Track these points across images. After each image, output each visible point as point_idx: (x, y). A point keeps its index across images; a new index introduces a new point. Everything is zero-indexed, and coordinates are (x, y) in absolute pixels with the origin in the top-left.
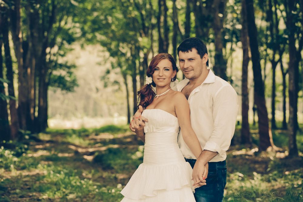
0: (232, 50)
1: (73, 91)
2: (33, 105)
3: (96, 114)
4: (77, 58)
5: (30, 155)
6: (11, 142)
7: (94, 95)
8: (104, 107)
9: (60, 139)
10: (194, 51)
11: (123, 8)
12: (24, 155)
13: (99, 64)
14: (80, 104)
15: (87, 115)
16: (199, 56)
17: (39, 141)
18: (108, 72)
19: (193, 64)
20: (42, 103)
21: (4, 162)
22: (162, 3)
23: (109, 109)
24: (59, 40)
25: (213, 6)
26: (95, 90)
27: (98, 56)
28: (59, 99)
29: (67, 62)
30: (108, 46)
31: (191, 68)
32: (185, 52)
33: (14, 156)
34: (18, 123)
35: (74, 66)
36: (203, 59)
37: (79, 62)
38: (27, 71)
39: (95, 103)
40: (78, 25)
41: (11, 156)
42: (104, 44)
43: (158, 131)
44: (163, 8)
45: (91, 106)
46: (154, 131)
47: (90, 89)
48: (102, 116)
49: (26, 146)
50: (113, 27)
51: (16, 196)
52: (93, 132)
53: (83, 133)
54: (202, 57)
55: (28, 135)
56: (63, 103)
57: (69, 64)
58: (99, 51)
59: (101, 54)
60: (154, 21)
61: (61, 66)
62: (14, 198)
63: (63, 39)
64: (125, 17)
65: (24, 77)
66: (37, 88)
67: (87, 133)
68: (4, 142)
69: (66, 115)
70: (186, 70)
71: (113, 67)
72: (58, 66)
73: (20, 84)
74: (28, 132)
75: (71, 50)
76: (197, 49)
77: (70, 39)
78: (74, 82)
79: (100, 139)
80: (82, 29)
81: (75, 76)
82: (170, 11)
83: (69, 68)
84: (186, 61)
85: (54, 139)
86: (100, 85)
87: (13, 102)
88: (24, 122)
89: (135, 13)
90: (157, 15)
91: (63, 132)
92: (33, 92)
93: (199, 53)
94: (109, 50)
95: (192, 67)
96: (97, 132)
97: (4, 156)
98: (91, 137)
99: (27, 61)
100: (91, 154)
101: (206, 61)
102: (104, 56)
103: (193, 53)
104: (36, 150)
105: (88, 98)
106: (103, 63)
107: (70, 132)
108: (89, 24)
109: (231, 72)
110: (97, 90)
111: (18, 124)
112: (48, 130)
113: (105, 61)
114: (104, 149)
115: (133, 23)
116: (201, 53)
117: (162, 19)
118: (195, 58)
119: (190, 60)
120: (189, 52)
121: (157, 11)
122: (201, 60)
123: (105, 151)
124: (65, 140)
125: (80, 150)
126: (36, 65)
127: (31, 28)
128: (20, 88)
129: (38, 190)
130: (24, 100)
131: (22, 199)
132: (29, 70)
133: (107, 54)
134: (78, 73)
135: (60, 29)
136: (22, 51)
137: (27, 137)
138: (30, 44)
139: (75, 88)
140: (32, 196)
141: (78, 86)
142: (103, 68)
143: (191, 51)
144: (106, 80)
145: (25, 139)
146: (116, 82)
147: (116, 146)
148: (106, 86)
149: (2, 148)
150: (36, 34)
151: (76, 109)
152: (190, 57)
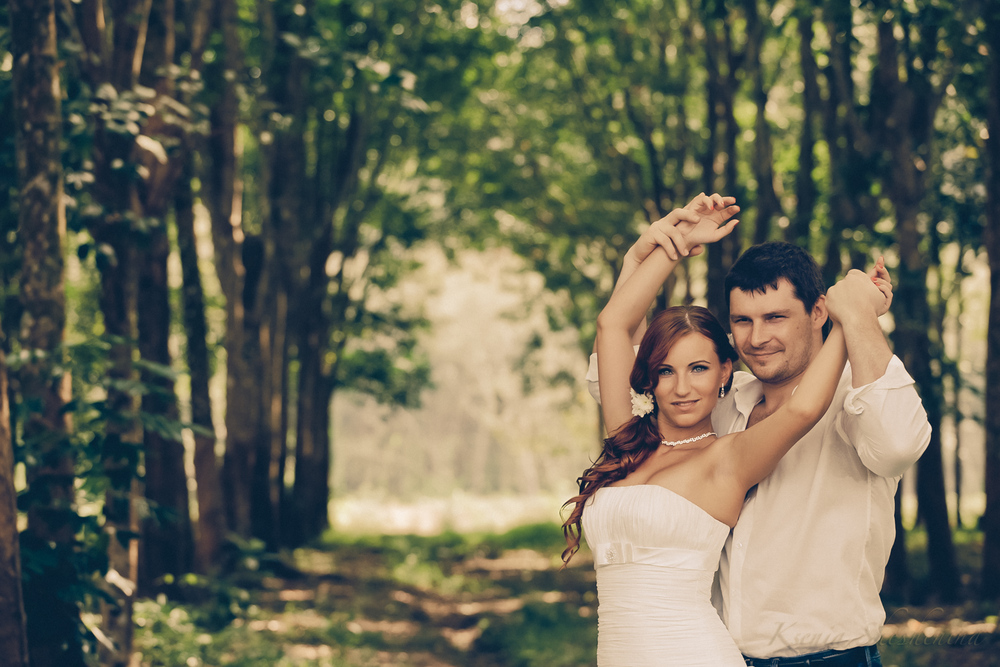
0: (962, 272)
1: (418, 405)
2: (276, 450)
3: (494, 484)
4: (434, 292)
5: (256, 626)
6: (191, 579)
7: (488, 418)
8: (525, 460)
9: (365, 571)
10: (785, 287)
11: (588, 126)
12: (238, 623)
13: (508, 316)
14: (444, 450)
15: (467, 487)
16: (799, 305)
17: (294, 577)
18: (536, 343)
19: (782, 330)
20: (308, 449)
21: (168, 648)
22: (720, 109)
23: (541, 468)
24: (370, 232)
25: (891, 122)
26: (492, 404)
27: (507, 288)
28: (370, 430)
29: (396, 309)
30: (538, 253)
31: (774, 343)
32: (756, 294)
33: (202, 629)
34: (220, 515)
35: (423, 322)
36: (814, 314)
37: (440, 308)
38: (256, 337)
39: (495, 445)
40: (435, 183)
41: (189, 628)
42: (523, 248)
43: (646, 559)
44: (721, 128)
45: (480, 456)
46: (635, 558)
47: (478, 400)
48: (516, 490)
49: (244, 595)
50: (555, 191)
52: (479, 547)
53: (445, 551)
54: (809, 308)
55: (256, 554)
56: (383, 443)
57: (404, 315)
58: (507, 271)
59: (515, 281)
60: (692, 170)
61: (377, 320)
63: (386, 231)
64: (597, 154)
65: (246, 357)
66: (293, 395)
67: (460, 550)
68: (169, 579)
69: (395, 488)
71: (554, 326)
72: (367, 320)
74: (257, 544)
75: (415, 266)
76: (794, 281)
77: (411, 231)
78: (421, 376)
79: (504, 572)
80: (451, 196)
81: (425, 355)
82: (748, 137)
83: (404, 325)
84: (758, 322)
85: (346, 570)
86: (509, 384)
87: (205, 445)
88: (243, 509)
89: (628, 144)
90: (702, 148)
91: (377, 543)
92: (276, 407)
93: (799, 293)
94: (542, 267)
95: (777, 340)
96: (494, 547)
97: (167, 627)
98: (471, 564)
99: (260, 304)
100: (468, 622)
101: (820, 322)
102: (524, 289)
103: (781, 295)
104: (279, 607)
105: (469, 427)
107: (401, 545)
108: (472, 178)
109: (959, 347)
110: (500, 402)
111: (222, 519)
112: (327, 537)
113: (528, 306)
114: (510, 605)
115: (623, 177)
116: (806, 295)
117: (720, 163)
118: (787, 311)
119: (771, 317)
120: (769, 290)
121: (705, 135)
122: (807, 316)
123: (515, 613)
124: (381, 573)
125: (431, 608)
126: (291, 317)
127: (275, 191)
128: (232, 395)
130: (244, 436)
132: (265, 335)
133: (536, 281)
134: (435, 346)
135: (375, 195)
136: (239, 268)
137: (252, 563)
138: (270, 248)
139: (425, 396)
141: (432, 386)
142: (522, 331)
143: (775, 288)
144: (529, 369)
145: (246, 569)
146: (564, 377)
147: (552, 597)
148: (527, 387)
149: (162, 599)
150: (286, 214)
151: (429, 467)
152: (769, 309)
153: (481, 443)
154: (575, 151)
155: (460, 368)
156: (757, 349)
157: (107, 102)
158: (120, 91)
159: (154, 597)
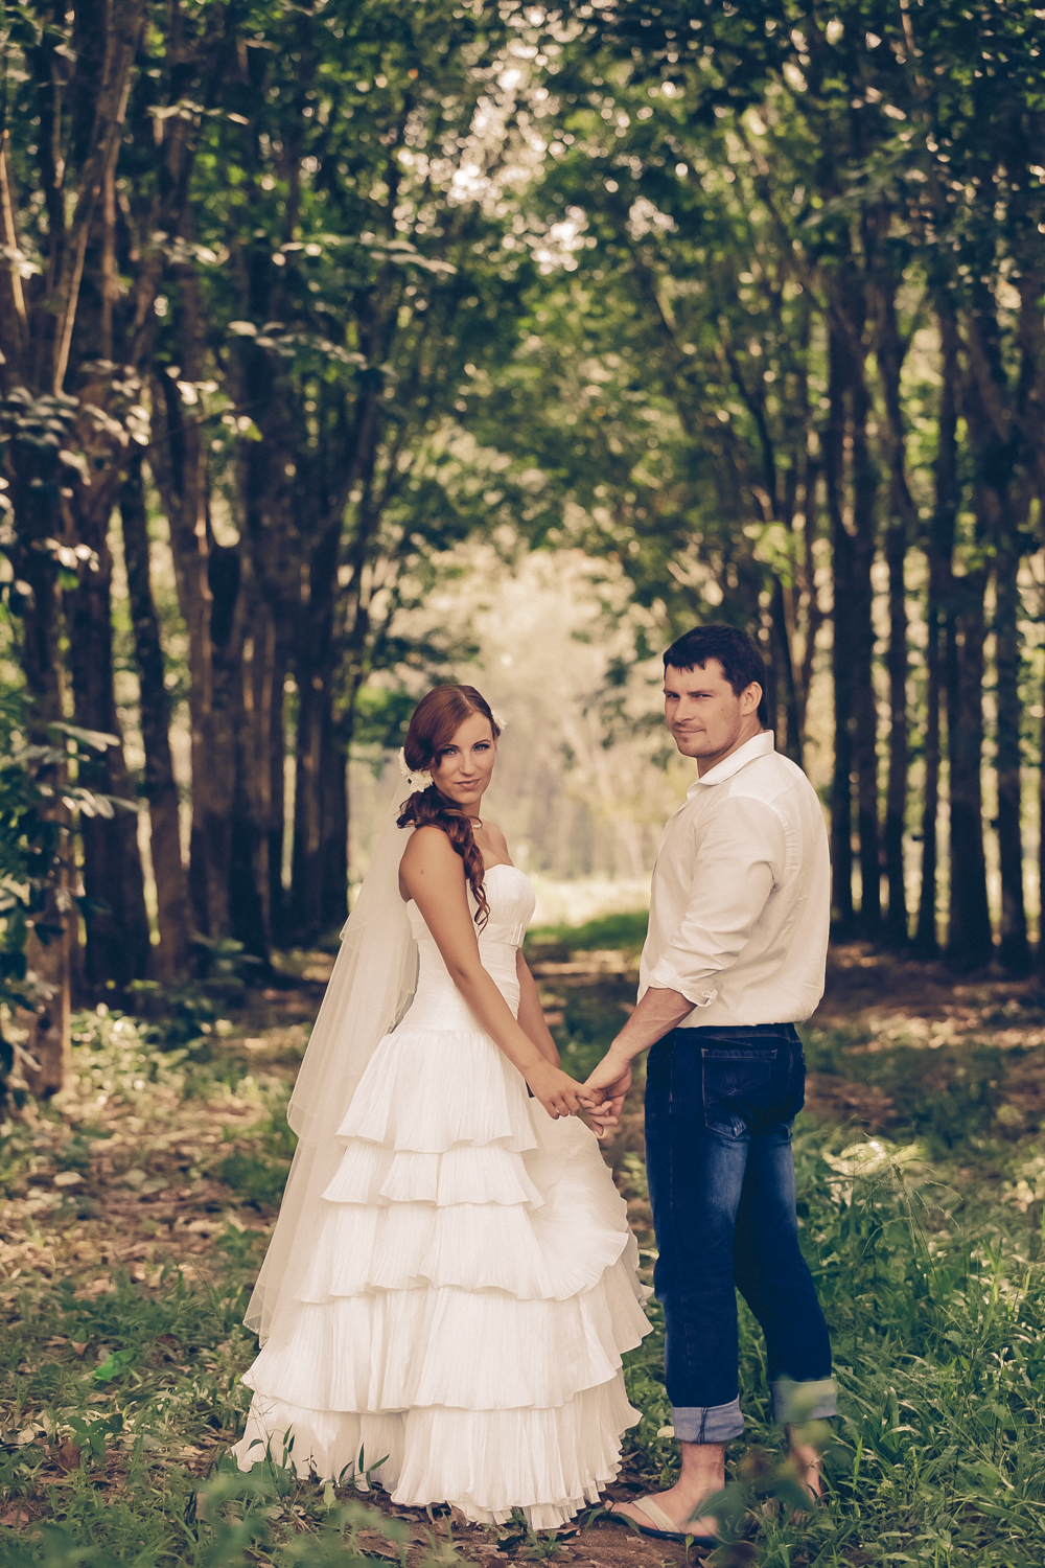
4: (484, 608)
6: (138, 985)
10: (714, 668)
13: (582, 637)
16: (727, 687)
18: (619, 674)
19: (705, 711)
24: (390, 530)
31: (696, 722)
32: (684, 671)
35: (468, 650)
36: (743, 698)
45: (565, 823)
50: (641, 474)
51: (127, 1194)
54: (737, 691)
55: (231, 956)
57: (439, 643)
58: (581, 579)
62: (117, 1201)
63: (412, 528)
64: (690, 425)
68: (111, 984)
70: (681, 729)
71: (643, 651)
72: (392, 649)
73: (198, 738)
74: (233, 945)
75: (453, 574)
76: (725, 664)
77: (447, 530)
83: (440, 657)
84: (684, 698)
88: (218, 899)
89: (731, 411)
93: (728, 676)
95: (700, 719)
97: (108, 1042)
101: (751, 706)
103: (709, 675)
106: (599, 628)
113: (612, 617)
116: (736, 678)
118: (712, 691)
119: (696, 695)
120: (697, 669)
122: (735, 699)
129: (219, 1174)
131: (150, 1206)
133: (623, 589)
136: (207, 593)
137: (226, 966)
138: (246, 565)
140: (192, 1196)
142: (597, 660)
143: (703, 667)
145: (218, 973)
152: (696, 688)
153: (566, 808)
154: (662, 420)
155: (535, 704)
156: (679, 724)
157: (21, 408)
158: (35, 396)
159: (93, 1008)
